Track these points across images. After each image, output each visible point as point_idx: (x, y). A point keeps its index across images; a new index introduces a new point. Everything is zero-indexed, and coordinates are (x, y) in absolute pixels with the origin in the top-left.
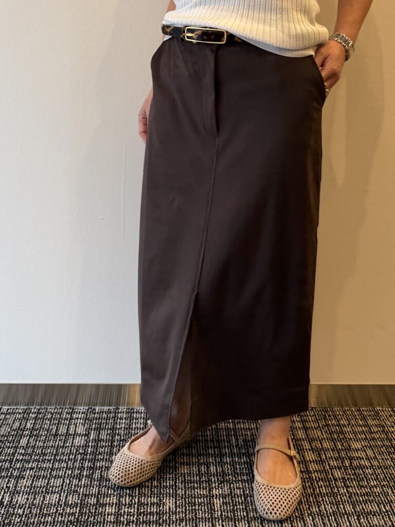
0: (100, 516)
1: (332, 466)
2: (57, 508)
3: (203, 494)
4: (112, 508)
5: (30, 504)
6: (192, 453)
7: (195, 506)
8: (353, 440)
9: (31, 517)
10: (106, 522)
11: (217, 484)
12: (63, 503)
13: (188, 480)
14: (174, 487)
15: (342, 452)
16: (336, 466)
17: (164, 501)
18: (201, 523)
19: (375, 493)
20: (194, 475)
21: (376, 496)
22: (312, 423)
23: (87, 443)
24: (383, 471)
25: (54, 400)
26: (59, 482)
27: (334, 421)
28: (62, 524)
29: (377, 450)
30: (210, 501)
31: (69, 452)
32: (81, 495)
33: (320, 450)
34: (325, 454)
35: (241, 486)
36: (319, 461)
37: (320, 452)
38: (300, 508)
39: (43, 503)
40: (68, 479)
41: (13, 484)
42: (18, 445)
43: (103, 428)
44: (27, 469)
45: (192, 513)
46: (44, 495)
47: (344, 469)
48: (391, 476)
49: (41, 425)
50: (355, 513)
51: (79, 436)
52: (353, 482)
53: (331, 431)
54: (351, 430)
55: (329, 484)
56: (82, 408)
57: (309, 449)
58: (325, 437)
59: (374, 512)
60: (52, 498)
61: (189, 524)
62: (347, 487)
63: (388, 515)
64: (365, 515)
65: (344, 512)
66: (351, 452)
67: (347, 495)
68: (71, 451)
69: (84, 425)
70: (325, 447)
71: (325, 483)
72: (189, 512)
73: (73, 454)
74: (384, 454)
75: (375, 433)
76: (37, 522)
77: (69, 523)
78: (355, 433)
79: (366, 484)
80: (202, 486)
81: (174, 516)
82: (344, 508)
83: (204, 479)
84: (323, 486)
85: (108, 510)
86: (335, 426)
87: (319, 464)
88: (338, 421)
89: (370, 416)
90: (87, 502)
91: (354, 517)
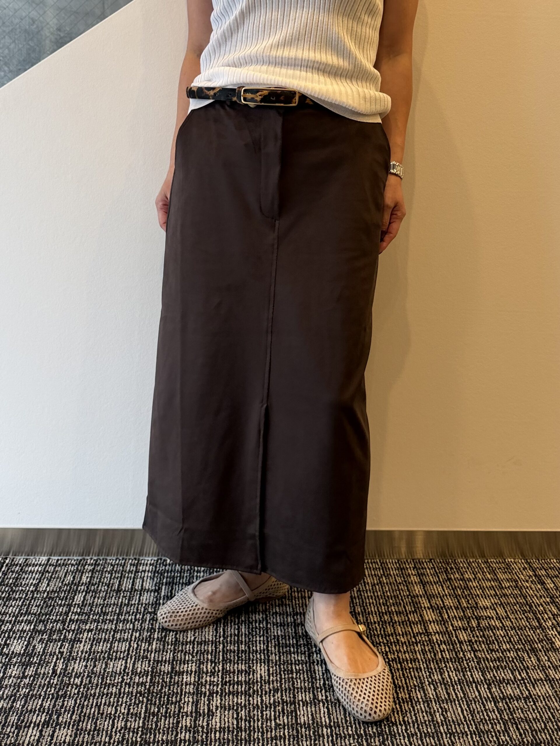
0: (176, 686)
1: (456, 627)
2: (122, 677)
3: (302, 660)
4: (191, 676)
5: (89, 672)
6: (287, 612)
7: (292, 674)
8: (481, 597)
9: (91, 688)
10: (183, 693)
12: (130, 671)
13: (283, 643)
14: (266, 652)
15: (468, 611)
16: (461, 627)
17: (254, 668)
18: (300, 693)
19: (508, 657)
20: (289, 638)
21: (510, 661)
22: (431, 577)
23: (157, 600)
24: (517, 633)
25: (115, 550)
26: (124, 646)
27: (457, 574)
28: (130, 696)
29: (509, 609)
30: (310, 668)
31: (135, 611)
32: (152, 661)
33: (442, 608)
34: (447, 613)
36: (440, 621)
37: (441, 611)
38: (419, 676)
39: (105, 671)
40: (135, 643)
41: (67, 649)
42: (72, 602)
43: (177, 582)
44: (84, 631)
45: (289, 682)
46: (106, 662)
47: (470, 630)
48: (527, 638)
49: (100, 579)
50: (485, 682)
51: (147, 592)
52: (481, 645)
53: (454, 587)
54: (478, 585)
55: (454, 647)
56: (150, 559)
57: (428, 607)
58: (447, 593)
59: (508, 680)
60: (116, 665)
61: (286, 695)
62: (475, 651)
63: (525, 683)
64: (497, 684)
65: (471, 680)
66: (478, 611)
67: (475, 660)
68: (137, 609)
69: (153, 579)
70: (447, 605)
71: (448, 647)
72: (285, 681)
73: (140, 613)
74: (518, 612)
75: (506, 588)
76: (99, 693)
77: (138, 695)
78: (482, 588)
79: (497, 647)
80: (299, 651)
81: (267, 685)
82: (472, 675)
83: (302, 642)
84: (446, 650)
85: (186, 678)
86: (459, 580)
87: (441, 624)
88: (462, 575)
89: (501, 568)
90: (160, 670)
91: (484, 685)
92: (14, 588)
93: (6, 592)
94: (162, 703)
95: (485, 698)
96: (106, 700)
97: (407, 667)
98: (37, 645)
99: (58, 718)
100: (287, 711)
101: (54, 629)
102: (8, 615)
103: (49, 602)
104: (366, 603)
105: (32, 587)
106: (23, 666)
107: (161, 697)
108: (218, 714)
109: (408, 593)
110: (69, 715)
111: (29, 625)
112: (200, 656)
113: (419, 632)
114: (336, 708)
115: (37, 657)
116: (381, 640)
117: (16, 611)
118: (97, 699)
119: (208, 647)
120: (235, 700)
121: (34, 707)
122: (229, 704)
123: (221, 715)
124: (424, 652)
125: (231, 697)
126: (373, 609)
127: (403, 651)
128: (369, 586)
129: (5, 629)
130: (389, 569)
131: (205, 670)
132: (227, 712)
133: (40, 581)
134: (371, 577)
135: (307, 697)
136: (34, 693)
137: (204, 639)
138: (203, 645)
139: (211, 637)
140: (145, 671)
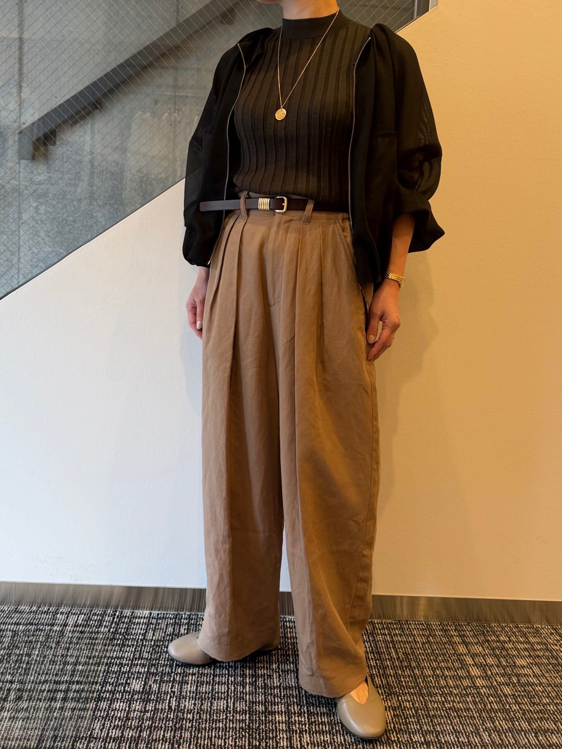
0: (271, 724)
1: (500, 683)
2: (226, 715)
4: (282, 716)
5: (198, 710)
9: (201, 723)
10: (278, 730)
15: (508, 668)
16: (504, 682)
19: (549, 710)
21: (551, 714)
22: (471, 638)
26: (223, 688)
27: (493, 636)
28: (235, 731)
29: (544, 668)
32: (248, 702)
33: (484, 665)
34: (490, 670)
35: (409, 699)
36: (486, 677)
37: (484, 667)
38: (474, 723)
39: (211, 709)
40: (232, 686)
41: (178, 689)
44: (189, 675)
46: (210, 701)
47: (512, 685)
50: (532, 731)
52: (524, 699)
53: (492, 647)
54: (513, 646)
57: (473, 664)
58: (487, 652)
60: (219, 704)
62: (519, 704)
64: (542, 733)
65: (520, 729)
66: (516, 669)
67: (520, 712)
70: (489, 663)
71: (495, 699)
75: (538, 650)
76: (209, 727)
77: (241, 730)
79: (538, 701)
82: (519, 725)
84: (494, 701)
85: (278, 718)
86: (496, 642)
88: (498, 637)
89: (530, 633)
91: (531, 734)
92: (126, 636)
93: (121, 640)
94: (261, 737)
95: (534, 745)
96: (215, 734)
97: (463, 716)
98: (153, 685)
101: (164, 672)
102: (125, 659)
103: (157, 649)
104: (420, 659)
105: (141, 636)
106: (143, 702)
107: (259, 733)
109: (453, 651)
110: (187, 745)
111: (143, 668)
113: (468, 685)
115: (154, 695)
116: (437, 692)
117: (130, 655)
118: (208, 732)
119: (292, 692)
120: (322, 737)
121: (158, 737)
122: (317, 741)
124: (475, 703)
125: (318, 735)
126: (426, 664)
127: (457, 701)
128: (419, 645)
129: (125, 670)
130: (434, 631)
131: (293, 711)
133: (146, 632)
136: (157, 725)
137: (288, 685)
138: (288, 690)
139: (293, 683)
140: (243, 710)
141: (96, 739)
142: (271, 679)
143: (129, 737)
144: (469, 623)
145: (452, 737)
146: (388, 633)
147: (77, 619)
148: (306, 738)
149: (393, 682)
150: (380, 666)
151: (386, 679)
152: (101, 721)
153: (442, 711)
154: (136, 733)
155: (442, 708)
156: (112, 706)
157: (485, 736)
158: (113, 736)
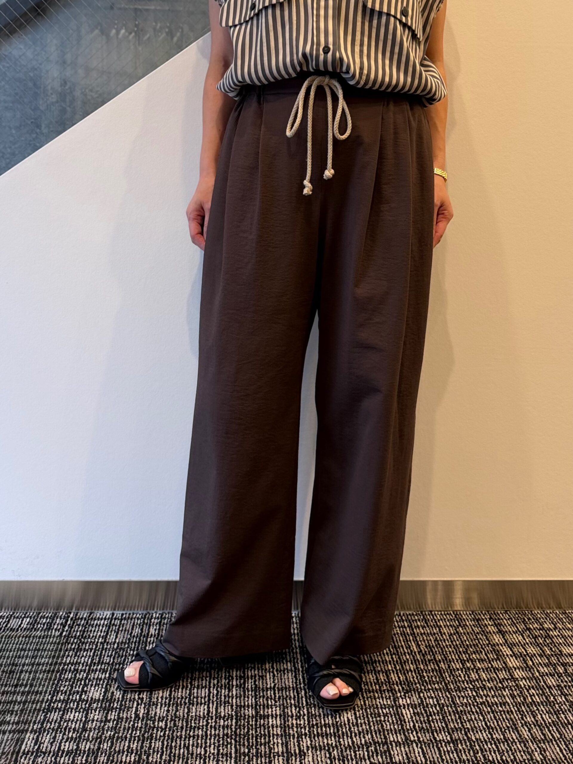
0: (262, 728)
1: (543, 673)
2: (207, 721)
3: (387, 704)
4: (276, 719)
5: (172, 716)
7: (380, 717)
8: (564, 646)
9: (176, 730)
10: (271, 735)
11: (402, 694)
12: (213, 715)
15: (553, 658)
16: (548, 672)
18: (390, 735)
22: (509, 627)
26: (204, 692)
27: (536, 624)
28: (217, 738)
30: (398, 712)
32: (235, 706)
34: (531, 660)
35: (433, 695)
36: (526, 668)
37: (525, 657)
38: (511, 718)
39: (188, 715)
40: (215, 689)
46: (188, 707)
47: (558, 675)
53: (534, 636)
54: (559, 634)
55: (543, 692)
57: (511, 655)
58: (528, 641)
60: (198, 709)
61: (376, 736)
62: (565, 695)
65: (566, 722)
66: (563, 658)
67: (567, 704)
70: (530, 653)
71: (537, 691)
72: (374, 724)
76: (185, 735)
77: (225, 737)
78: (564, 637)
80: (384, 696)
81: (356, 728)
82: (566, 718)
83: (385, 688)
84: (535, 694)
85: (272, 721)
86: (539, 630)
87: (526, 670)
88: (541, 625)
90: (244, 713)
92: (83, 640)
93: (76, 643)
94: (251, 744)
96: (193, 742)
97: (497, 710)
98: (115, 692)
99: (148, 758)
100: (380, 750)
102: (81, 665)
103: (121, 653)
104: (446, 652)
105: (101, 639)
106: (104, 711)
107: (248, 739)
108: (310, 754)
109: (487, 642)
110: (159, 756)
111: (104, 674)
112: (283, 701)
113: (505, 678)
114: (430, 748)
115: (117, 703)
116: (467, 686)
117: (88, 660)
118: (185, 740)
119: (290, 693)
120: (325, 741)
121: (121, 748)
122: (319, 744)
123: (313, 755)
124: (513, 696)
125: (320, 738)
127: (491, 695)
128: (446, 636)
129: (81, 677)
130: (465, 621)
132: (318, 753)
134: (447, 628)
135: (399, 738)
136: (120, 735)
137: (284, 686)
138: (284, 691)
139: (291, 684)
140: (229, 715)
141: (45, 753)
142: (263, 679)
143: (87, 749)
144: (506, 611)
145: (484, 735)
146: (408, 626)
147: (22, 623)
148: (306, 742)
149: (413, 678)
150: (397, 661)
151: (405, 674)
152: (52, 733)
153: (472, 707)
154: (94, 745)
155: (473, 703)
156: (64, 717)
157: (524, 731)
158: (66, 750)
